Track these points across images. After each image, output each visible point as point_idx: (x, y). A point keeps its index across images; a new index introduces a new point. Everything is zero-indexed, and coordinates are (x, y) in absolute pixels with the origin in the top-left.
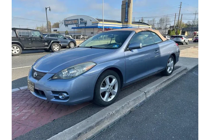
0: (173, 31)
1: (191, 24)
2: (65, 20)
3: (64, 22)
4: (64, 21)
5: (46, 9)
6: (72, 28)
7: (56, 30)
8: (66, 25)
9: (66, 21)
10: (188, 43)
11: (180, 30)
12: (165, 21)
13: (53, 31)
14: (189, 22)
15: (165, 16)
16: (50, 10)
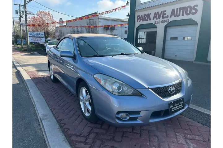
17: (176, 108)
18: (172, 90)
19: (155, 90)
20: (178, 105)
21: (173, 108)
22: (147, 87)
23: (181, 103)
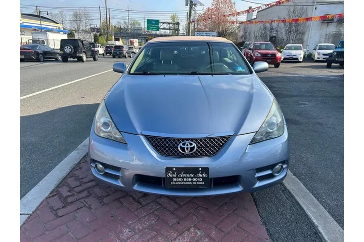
0: (102, 37)
1: (122, 27)
10: (127, 57)
11: (111, 36)
12: (84, 17)
14: (118, 22)
15: (81, 9)
17: (183, 181)
18: (186, 147)
19: (152, 139)
20: (192, 178)
21: (175, 179)
22: (139, 131)
23: (200, 175)
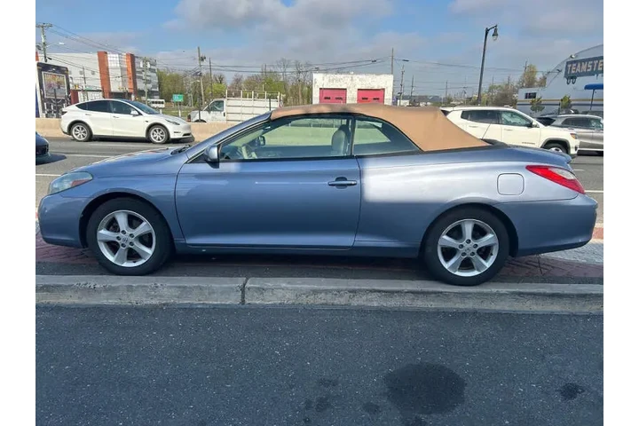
2: (571, 59)
3: (567, 67)
4: (568, 63)
5: (487, 31)
6: (587, 87)
7: (533, 96)
8: (571, 78)
9: (572, 63)
13: (524, 95)
16: (495, 34)
